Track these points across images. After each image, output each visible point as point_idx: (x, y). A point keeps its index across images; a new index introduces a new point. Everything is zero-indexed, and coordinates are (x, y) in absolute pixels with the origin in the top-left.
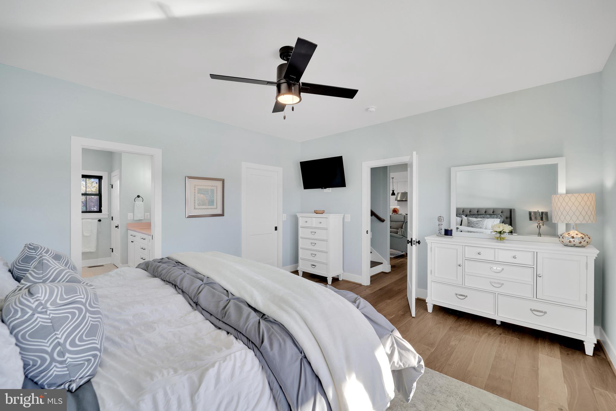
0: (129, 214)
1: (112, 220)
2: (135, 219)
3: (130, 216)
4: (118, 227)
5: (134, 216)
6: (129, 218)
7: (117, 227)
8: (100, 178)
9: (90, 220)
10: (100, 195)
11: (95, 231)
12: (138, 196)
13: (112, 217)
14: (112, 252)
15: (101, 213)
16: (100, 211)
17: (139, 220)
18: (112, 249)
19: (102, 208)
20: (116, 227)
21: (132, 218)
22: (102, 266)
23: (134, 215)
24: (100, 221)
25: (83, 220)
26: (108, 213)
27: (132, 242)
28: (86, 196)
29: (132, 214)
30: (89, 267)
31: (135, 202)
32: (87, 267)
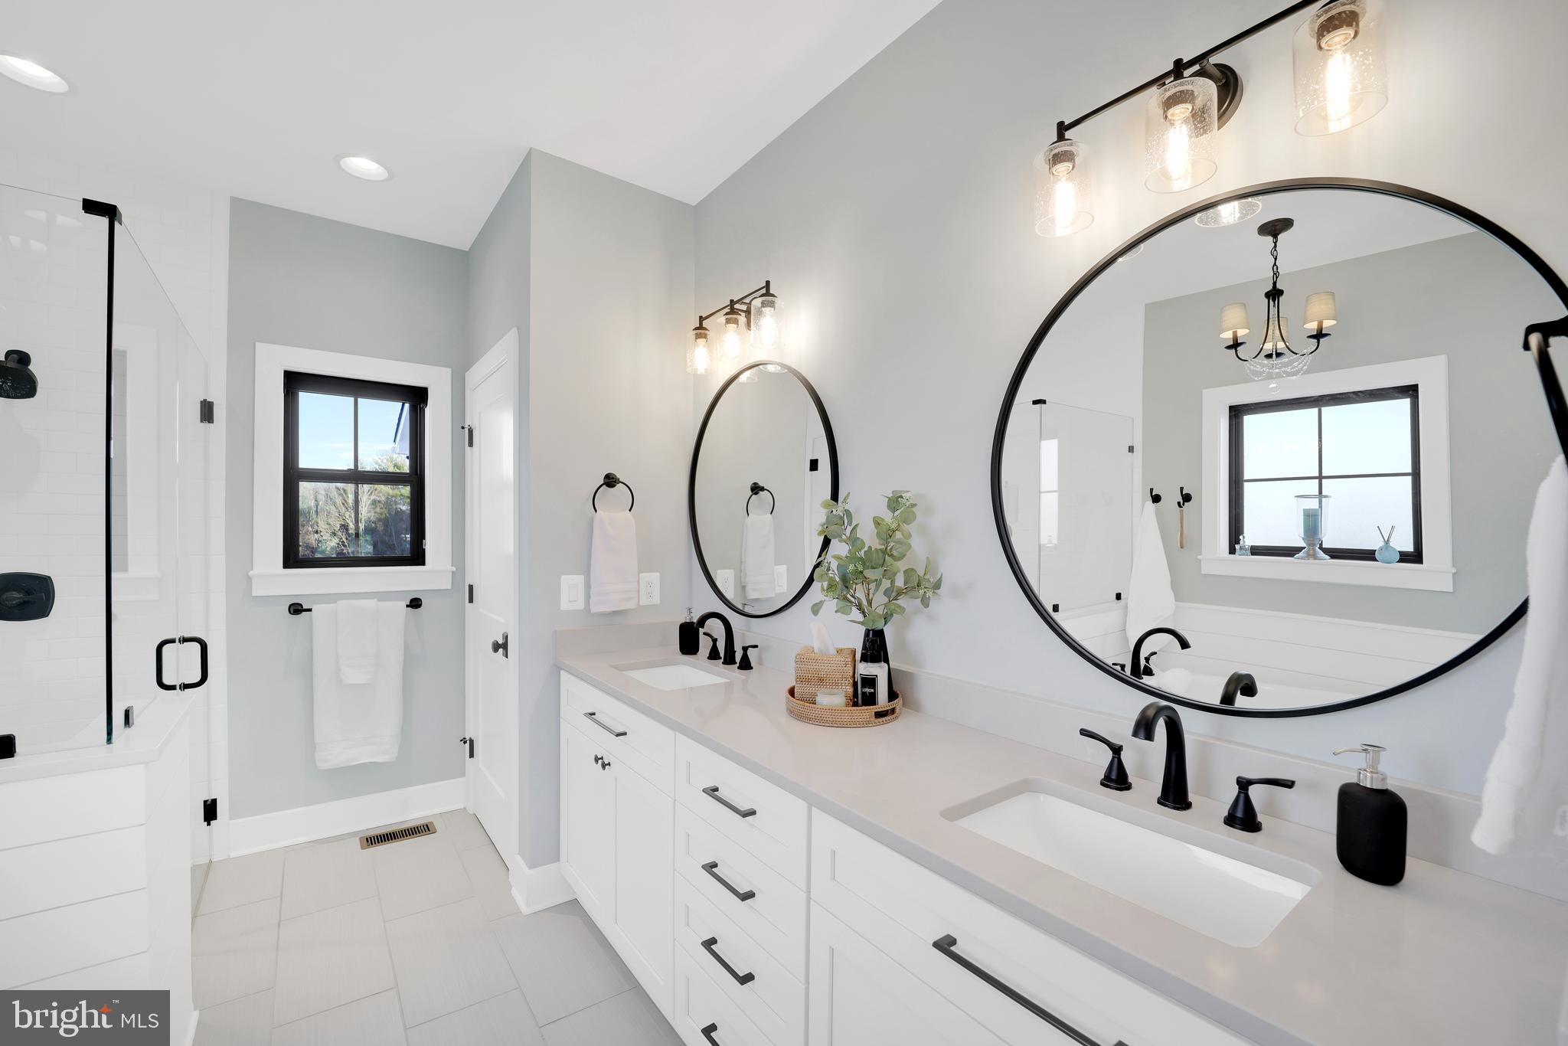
0: (566, 580)
1: (471, 600)
2: (594, 609)
3: (571, 591)
4: (505, 646)
5: (592, 591)
6: (565, 605)
7: (501, 650)
8: (416, 397)
9: (371, 604)
10: (416, 479)
11: (394, 658)
12: (610, 481)
13: (471, 588)
14: (472, 755)
15: (424, 563)
16: (417, 557)
17: (615, 613)
18: (472, 742)
19: (427, 544)
20: (496, 647)
21: (580, 605)
22: (422, 829)
23: (588, 586)
24: (415, 603)
25: (342, 604)
26: (454, 569)
27: (597, 759)
28: (357, 484)
29: (579, 579)
30: (368, 841)
31: (596, 511)
32: (358, 838)
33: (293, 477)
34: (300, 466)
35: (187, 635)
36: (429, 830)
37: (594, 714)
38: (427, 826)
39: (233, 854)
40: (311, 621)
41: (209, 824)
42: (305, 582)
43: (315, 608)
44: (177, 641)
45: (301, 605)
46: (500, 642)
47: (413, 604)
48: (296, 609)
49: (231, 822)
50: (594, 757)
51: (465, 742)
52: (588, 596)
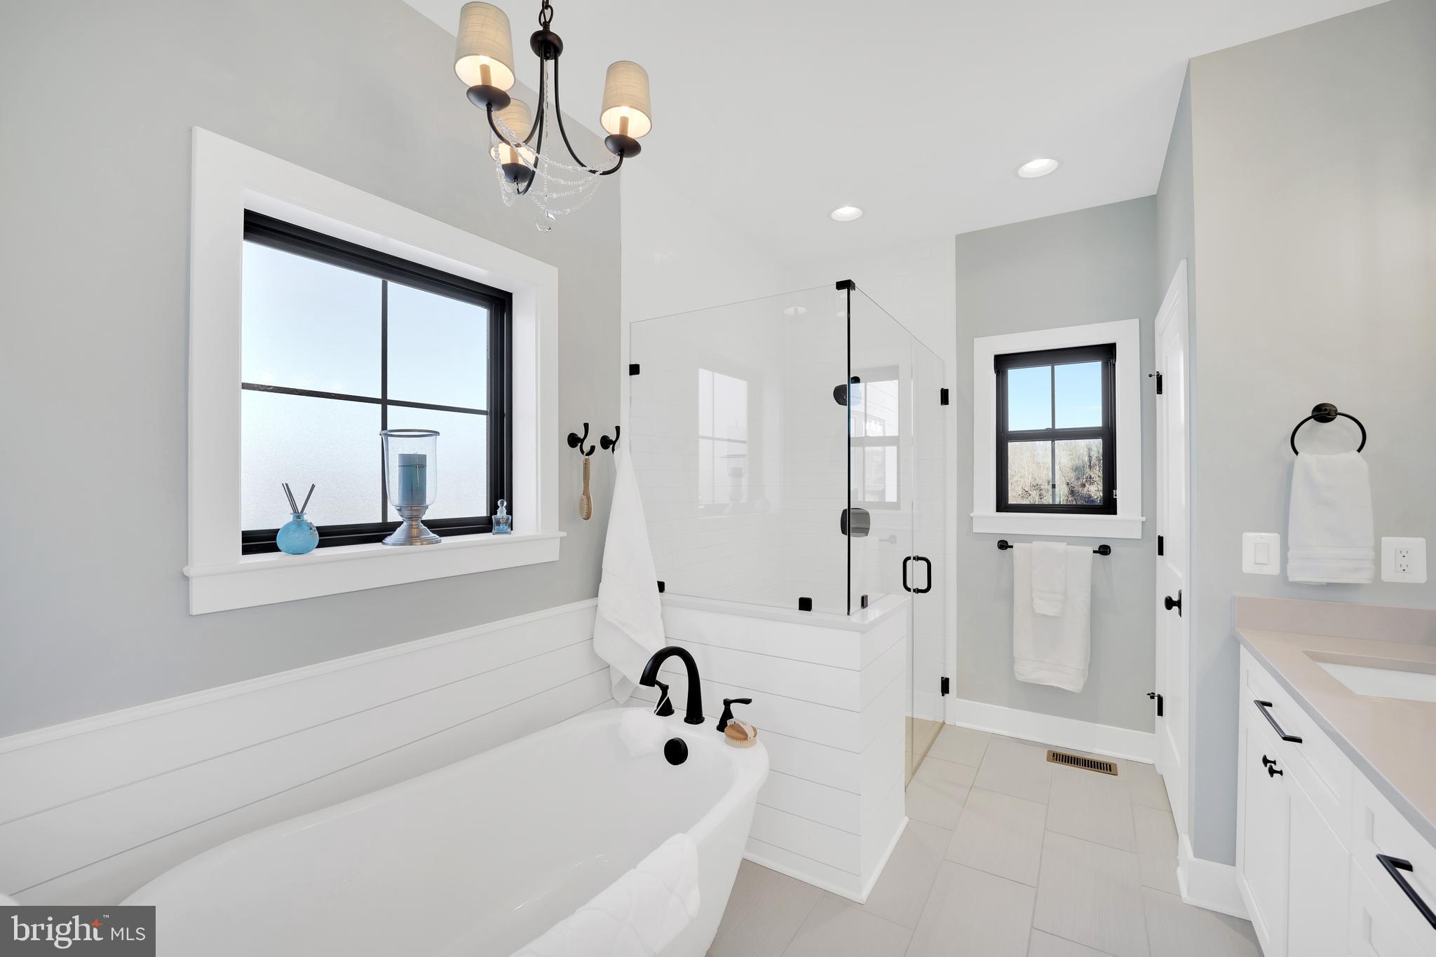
0: (1251, 539)
1: (1160, 553)
2: (1294, 577)
3: (1258, 551)
4: (1179, 604)
5: (1290, 554)
6: (1248, 567)
7: (1175, 608)
8: (1107, 353)
9: (1061, 547)
11: (1081, 598)
12: (1323, 414)
13: (1161, 539)
14: (1160, 713)
15: (1115, 513)
16: (1108, 506)
17: (1329, 585)
18: (1160, 700)
19: (1120, 494)
20: (1170, 607)
21: (1273, 569)
22: (1104, 767)
23: (1285, 547)
24: (1103, 550)
25: (1037, 544)
26: (1144, 519)
27: (1265, 761)
28: (1053, 441)
29: (1273, 539)
30: (1054, 756)
31: (1297, 453)
32: (1047, 750)
33: (1004, 438)
34: (1009, 430)
35: (920, 556)
36: (1110, 770)
37: (1270, 705)
38: (1110, 765)
39: (959, 724)
40: (1012, 556)
41: (943, 695)
42: (1011, 524)
43: (1015, 545)
44: (912, 558)
45: (1006, 542)
46: (1175, 598)
47: (1101, 550)
48: (1003, 545)
49: (958, 699)
50: (1262, 756)
51: (1152, 697)
52: (1284, 560)
